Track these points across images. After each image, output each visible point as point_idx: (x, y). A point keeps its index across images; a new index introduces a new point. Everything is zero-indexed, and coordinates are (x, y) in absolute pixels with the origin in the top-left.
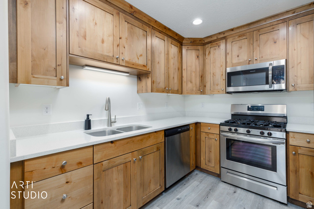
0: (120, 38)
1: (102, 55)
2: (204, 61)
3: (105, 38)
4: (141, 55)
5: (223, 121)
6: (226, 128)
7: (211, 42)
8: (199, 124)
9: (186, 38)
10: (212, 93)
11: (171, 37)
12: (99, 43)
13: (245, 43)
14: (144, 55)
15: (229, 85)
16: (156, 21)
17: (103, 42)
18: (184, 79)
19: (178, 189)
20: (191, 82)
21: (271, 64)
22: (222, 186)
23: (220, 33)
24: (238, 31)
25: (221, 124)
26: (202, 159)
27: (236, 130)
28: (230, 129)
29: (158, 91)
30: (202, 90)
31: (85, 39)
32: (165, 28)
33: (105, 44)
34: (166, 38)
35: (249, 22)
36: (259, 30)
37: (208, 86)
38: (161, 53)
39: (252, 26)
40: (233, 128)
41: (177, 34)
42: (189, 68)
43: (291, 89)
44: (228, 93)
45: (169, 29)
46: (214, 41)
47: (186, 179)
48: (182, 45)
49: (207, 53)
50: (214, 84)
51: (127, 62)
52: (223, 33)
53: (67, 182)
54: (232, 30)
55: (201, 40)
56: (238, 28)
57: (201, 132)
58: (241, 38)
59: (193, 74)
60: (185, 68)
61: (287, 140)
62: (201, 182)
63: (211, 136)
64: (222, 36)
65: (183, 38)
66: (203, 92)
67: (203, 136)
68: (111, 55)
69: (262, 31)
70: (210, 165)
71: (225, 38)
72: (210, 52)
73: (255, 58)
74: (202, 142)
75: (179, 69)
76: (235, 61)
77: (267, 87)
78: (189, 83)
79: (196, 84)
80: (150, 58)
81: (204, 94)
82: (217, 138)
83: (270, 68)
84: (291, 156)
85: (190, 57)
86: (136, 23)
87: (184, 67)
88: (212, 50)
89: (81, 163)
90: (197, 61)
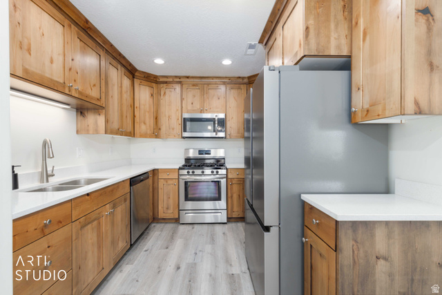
0: (72, 60)
1: (52, 80)
2: (158, 101)
3: (55, 57)
4: (94, 85)
5: (181, 165)
6: (185, 172)
7: (166, 83)
8: (156, 171)
9: (140, 71)
10: (167, 136)
11: (124, 66)
12: (47, 62)
13: (197, 92)
14: (98, 85)
15: (185, 131)
16: (112, 45)
17: (52, 62)
18: (137, 119)
19: (141, 244)
20: (145, 123)
21: (216, 116)
22: (182, 228)
23: (176, 77)
24: (192, 80)
25: (180, 169)
26: (160, 208)
27: (193, 172)
28: (188, 172)
29: (112, 133)
30: (156, 133)
31: (30, 54)
32: (120, 54)
33: (54, 65)
34: (119, 66)
35: (202, 76)
36: (208, 84)
37: (163, 129)
38: (114, 85)
39: (204, 80)
40: (191, 171)
41: (131, 65)
42: (142, 107)
43: (228, 137)
44: (184, 138)
45: (124, 57)
46: (170, 83)
47: (146, 233)
48: (134, 77)
49: (162, 93)
50: (169, 128)
51: (80, 93)
52: (180, 77)
53: (49, 247)
54: (188, 77)
55: (156, 77)
56: (193, 77)
57: (158, 179)
58: (194, 87)
59: (147, 114)
60: (138, 106)
61: (227, 175)
62: (162, 231)
63: (170, 182)
64: (178, 80)
65: (136, 70)
66: (157, 136)
67: (161, 183)
68: (62, 81)
69: (210, 86)
70: (169, 212)
71: (180, 82)
72: (165, 93)
73: (205, 108)
74: (160, 191)
75: (131, 106)
76: (190, 107)
77: (214, 135)
78: (143, 123)
79: (150, 126)
80: (104, 91)
81: (158, 138)
82: (176, 184)
83: (216, 118)
84: (229, 186)
85: (144, 94)
86: (90, 42)
87: (137, 104)
88: (167, 91)
89: (60, 222)
90: (151, 99)
